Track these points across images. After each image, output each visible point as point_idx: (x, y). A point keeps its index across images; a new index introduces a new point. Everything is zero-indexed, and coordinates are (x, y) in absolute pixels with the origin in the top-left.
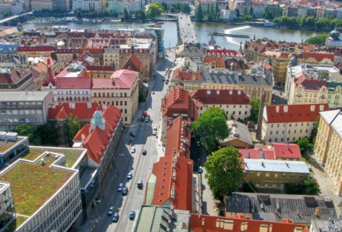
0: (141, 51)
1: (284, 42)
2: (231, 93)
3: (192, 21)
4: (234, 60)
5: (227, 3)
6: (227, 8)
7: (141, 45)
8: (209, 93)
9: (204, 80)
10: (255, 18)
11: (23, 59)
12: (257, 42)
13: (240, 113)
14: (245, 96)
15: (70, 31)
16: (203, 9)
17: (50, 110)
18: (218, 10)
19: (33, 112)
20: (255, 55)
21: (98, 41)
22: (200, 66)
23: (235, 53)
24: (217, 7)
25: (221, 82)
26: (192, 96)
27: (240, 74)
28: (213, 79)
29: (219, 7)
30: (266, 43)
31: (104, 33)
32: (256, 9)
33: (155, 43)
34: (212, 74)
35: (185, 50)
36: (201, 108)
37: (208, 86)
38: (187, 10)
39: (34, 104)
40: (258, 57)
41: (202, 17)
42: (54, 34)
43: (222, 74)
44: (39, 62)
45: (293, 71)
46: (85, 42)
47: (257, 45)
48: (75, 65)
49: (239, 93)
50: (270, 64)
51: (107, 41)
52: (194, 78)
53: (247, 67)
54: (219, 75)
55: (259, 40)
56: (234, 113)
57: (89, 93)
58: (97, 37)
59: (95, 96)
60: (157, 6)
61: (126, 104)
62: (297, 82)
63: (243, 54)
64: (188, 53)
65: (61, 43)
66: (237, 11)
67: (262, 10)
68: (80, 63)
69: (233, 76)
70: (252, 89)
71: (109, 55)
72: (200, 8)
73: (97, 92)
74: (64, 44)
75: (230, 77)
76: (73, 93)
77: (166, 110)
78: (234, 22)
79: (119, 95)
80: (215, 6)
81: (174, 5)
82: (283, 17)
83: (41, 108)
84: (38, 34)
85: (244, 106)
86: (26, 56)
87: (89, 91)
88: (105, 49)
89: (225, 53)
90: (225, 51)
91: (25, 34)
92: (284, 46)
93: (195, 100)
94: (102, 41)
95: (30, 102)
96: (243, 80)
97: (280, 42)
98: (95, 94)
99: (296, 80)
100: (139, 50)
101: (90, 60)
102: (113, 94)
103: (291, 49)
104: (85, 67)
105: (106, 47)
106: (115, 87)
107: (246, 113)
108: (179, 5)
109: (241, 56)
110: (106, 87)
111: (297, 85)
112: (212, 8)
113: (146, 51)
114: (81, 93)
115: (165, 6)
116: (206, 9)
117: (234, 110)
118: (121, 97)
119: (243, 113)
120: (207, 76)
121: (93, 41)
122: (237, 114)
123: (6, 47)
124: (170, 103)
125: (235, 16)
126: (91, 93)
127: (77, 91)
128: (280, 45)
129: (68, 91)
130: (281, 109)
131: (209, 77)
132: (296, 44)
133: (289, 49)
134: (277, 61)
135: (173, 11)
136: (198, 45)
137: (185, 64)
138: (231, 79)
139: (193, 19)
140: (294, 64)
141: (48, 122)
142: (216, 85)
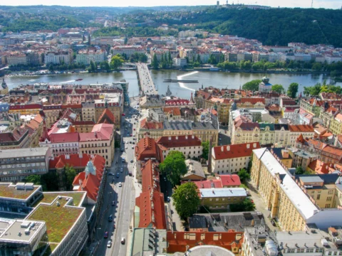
0: (112, 105)
1: (226, 90)
2: (186, 138)
3: (149, 69)
4: (187, 108)
5: (178, 52)
6: (178, 57)
8: (170, 139)
9: (165, 128)
10: (202, 64)
12: (204, 91)
13: (194, 152)
14: (198, 139)
15: (49, 87)
16: (157, 59)
17: (50, 161)
19: (38, 164)
20: (203, 102)
22: (161, 115)
23: (187, 102)
24: (169, 56)
25: (178, 129)
26: (157, 142)
28: (172, 127)
29: (172, 55)
30: (212, 91)
34: (171, 123)
36: (165, 151)
37: (169, 133)
40: (206, 104)
41: (157, 65)
42: (36, 91)
43: (179, 123)
44: (31, 119)
45: (233, 115)
47: (205, 94)
48: (63, 122)
50: (216, 110)
52: (157, 127)
53: (197, 114)
54: (177, 123)
55: (206, 89)
56: (190, 153)
57: (77, 145)
59: (82, 147)
60: (119, 57)
61: (106, 151)
62: (236, 125)
64: (150, 104)
65: (44, 100)
66: (187, 58)
68: (67, 119)
69: (187, 123)
70: (203, 133)
71: (87, 109)
72: (155, 57)
73: (84, 144)
74: (47, 100)
75: (185, 125)
76: (64, 145)
77: (139, 156)
78: (185, 68)
79: (101, 145)
80: (167, 55)
81: (133, 56)
82: (225, 62)
83: (44, 161)
84: (23, 92)
85: (197, 147)
86: (19, 114)
87: (77, 143)
88: (83, 104)
89: (179, 102)
92: (226, 93)
95: (35, 157)
97: (223, 90)
98: (82, 145)
99: (235, 123)
100: (110, 104)
101: (73, 115)
102: (96, 145)
103: (231, 95)
104: (71, 123)
106: (97, 139)
107: (199, 152)
110: (91, 140)
111: (236, 128)
112: (166, 57)
113: (116, 105)
114: (71, 145)
115: (125, 57)
116: (161, 58)
117: (190, 150)
118: (103, 146)
120: (167, 124)
122: (192, 153)
125: (185, 63)
126: (79, 144)
127: (68, 143)
128: (223, 92)
129: (61, 144)
130: (225, 148)
131: (169, 125)
132: (235, 91)
134: (221, 106)
135: (132, 61)
137: (149, 115)
139: (149, 67)
140: (234, 108)
141: (50, 171)
142: (174, 131)
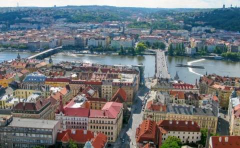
0: (127, 85)
1: (227, 77)
2: (187, 123)
3: (166, 55)
4: (191, 93)
5: (190, 42)
6: (190, 47)
7: (127, 79)
8: (171, 123)
9: (169, 111)
10: (208, 52)
11: (48, 88)
12: (208, 77)
13: (193, 138)
14: (197, 125)
15: (82, 65)
16: (173, 47)
17: (58, 134)
18: (183, 48)
19: (46, 136)
20: (206, 87)
21: (99, 75)
22: (167, 97)
23: (192, 86)
24: (183, 45)
25: (180, 113)
26: (158, 125)
27: (194, 107)
28: (175, 111)
29: (184, 45)
30: (214, 77)
31: (105, 68)
32: (209, 47)
33: (138, 76)
34: (174, 107)
35: (157, 84)
36: (165, 135)
37: (171, 116)
38: (163, 47)
39: (47, 130)
40: (209, 89)
41: (173, 52)
42: (71, 68)
43: (181, 107)
44: (58, 91)
45: (233, 103)
46: (91, 75)
47: (208, 80)
48: (80, 97)
49: (193, 123)
50: (217, 96)
51: (105, 75)
52: (161, 110)
53: (200, 99)
54: (179, 107)
55: (210, 75)
56: (189, 137)
57: (87, 120)
58: (99, 72)
59: (91, 122)
60: (143, 45)
61: (112, 128)
62: (236, 114)
63: (198, 87)
64: (159, 86)
65: (74, 75)
66: (196, 48)
67: (214, 47)
68: (84, 95)
69: (189, 108)
70: (203, 118)
71: (105, 86)
72: (171, 46)
73: (93, 119)
74: (76, 76)
75: (186, 109)
76: (76, 119)
77: (139, 138)
78: (194, 56)
79: (108, 123)
80: (181, 44)
81: (154, 44)
82: (228, 52)
83: (51, 134)
84: (61, 67)
85: (196, 133)
86: (50, 86)
87: (87, 118)
88: (103, 82)
89: (185, 87)
90: (185, 85)
91: (53, 67)
92: (228, 80)
93: (160, 128)
94: (102, 75)
95: (44, 129)
96: (196, 112)
97: (225, 77)
98: (91, 121)
99: (235, 112)
100: (125, 83)
101: (91, 92)
102: (103, 121)
103: (232, 82)
104: (86, 99)
105: (104, 81)
106: (105, 117)
107: (197, 138)
108: (157, 43)
109: (196, 89)
110: (99, 116)
111: (235, 117)
112: (180, 46)
113: (130, 85)
114: (82, 119)
115: (148, 45)
116: (175, 47)
117: (189, 135)
118: (109, 123)
119: (195, 138)
120: (170, 107)
121: (96, 74)
122: (191, 138)
123: (38, 78)
124: (142, 133)
125: (195, 52)
126: (89, 120)
127: (79, 118)
128: (225, 79)
129: (73, 117)
130: (223, 139)
131: (172, 109)
132: (236, 78)
133: (231, 82)
134: (222, 92)
135: (153, 48)
136: (167, 80)
137: (156, 97)
138: (188, 111)
139: (166, 53)
140: (235, 96)
141: (56, 142)
142: (176, 115)
